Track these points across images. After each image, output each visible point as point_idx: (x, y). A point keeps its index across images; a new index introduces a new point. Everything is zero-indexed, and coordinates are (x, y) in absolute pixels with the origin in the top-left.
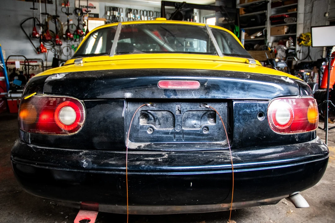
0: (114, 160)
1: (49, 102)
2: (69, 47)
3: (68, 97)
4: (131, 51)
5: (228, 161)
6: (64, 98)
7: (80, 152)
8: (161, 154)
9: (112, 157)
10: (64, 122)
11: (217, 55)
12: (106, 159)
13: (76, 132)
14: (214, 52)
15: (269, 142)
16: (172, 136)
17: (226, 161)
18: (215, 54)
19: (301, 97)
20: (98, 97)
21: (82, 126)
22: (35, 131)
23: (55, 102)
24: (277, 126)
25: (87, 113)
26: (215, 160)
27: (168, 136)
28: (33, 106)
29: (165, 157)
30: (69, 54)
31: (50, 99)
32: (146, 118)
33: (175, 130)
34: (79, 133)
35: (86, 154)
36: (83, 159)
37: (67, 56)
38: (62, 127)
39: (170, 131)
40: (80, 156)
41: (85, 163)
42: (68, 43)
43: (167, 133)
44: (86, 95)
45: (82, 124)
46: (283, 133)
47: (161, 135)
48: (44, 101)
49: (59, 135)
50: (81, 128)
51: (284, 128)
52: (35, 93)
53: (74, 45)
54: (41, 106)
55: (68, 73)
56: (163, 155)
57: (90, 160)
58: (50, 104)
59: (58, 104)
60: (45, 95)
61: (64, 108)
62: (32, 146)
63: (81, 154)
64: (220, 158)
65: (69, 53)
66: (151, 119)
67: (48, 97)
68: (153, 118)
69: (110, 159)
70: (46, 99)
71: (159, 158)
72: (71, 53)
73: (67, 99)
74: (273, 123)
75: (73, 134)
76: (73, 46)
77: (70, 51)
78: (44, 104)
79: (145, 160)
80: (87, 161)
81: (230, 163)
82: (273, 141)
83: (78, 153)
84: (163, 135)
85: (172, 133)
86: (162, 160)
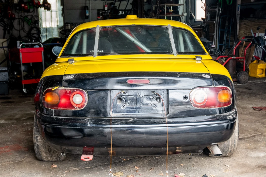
0: (104, 122)
1: (67, 92)
2: (21, 19)
3: (77, 89)
4: (109, 53)
5: (165, 122)
6: (75, 89)
7: (85, 119)
8: (129, 119)
9: (103, 121)
10: (76, 103)
11: (172, 54)
12: (100, 122)
13: (83, 108)
14: (170, 51)
15: (191, 113)
16: (135, 110)
17: (164, 122)
18: (171, 53)
19: (214, 87)
20: (94, 89)
21: (86, 105)
22: (57, 108)
23: (70, 92)
24: (196, 104)
25: (89, 98)
26: (158, 122)
27: (133, 110)
28: (56, 94)
29: (131, 120)
30: (21, 28)
31: (67, 90)
32: (121, 100)
33: (137, 107)
34: (84, 108)
35: (88, 120)
36: (87, 122)
37: (19, 31)
38: (75, 105)
39: (134, 107)
40: (86, 121)
41: (89, 124)
42: (20, 14)
43: (133, 108)
44: (88, 88)
45: (86, 104)
46: (200, 108)
47: (129, 109)
48: (63, 91)
49: (72, 110)
50: (85, 106)
51: (200, 105)
52: (58, 87)
53: (27, 16)
54: (62, 94)
55: (76, 75)
56: (130, 120)
57: (91, 122)
58: (67, 93)
59: (72, 93)
60: (63, 88)
61: (75, 95)
62: (55, 117)
63: (86, 120)
64: (161, 121)
65: (21, 26)
66: (124, 101)
67: (65, 89)
68: (125, 100)
69: (102, 122)
70: (64, 90)
71: (128, 121)
72: (24, 26)
73: (77, 90)
74: (194, 102)
75: (81, 109)
76: (26, 18)
77: (22, 24)
78: (63, 93)
79: (121, 122)
80: (90, 123)
81: (166, 123)
82: (194, 113)
83: (84, 119)
84: (130, 109)
85: (135, 108)
86: (129, 122)
